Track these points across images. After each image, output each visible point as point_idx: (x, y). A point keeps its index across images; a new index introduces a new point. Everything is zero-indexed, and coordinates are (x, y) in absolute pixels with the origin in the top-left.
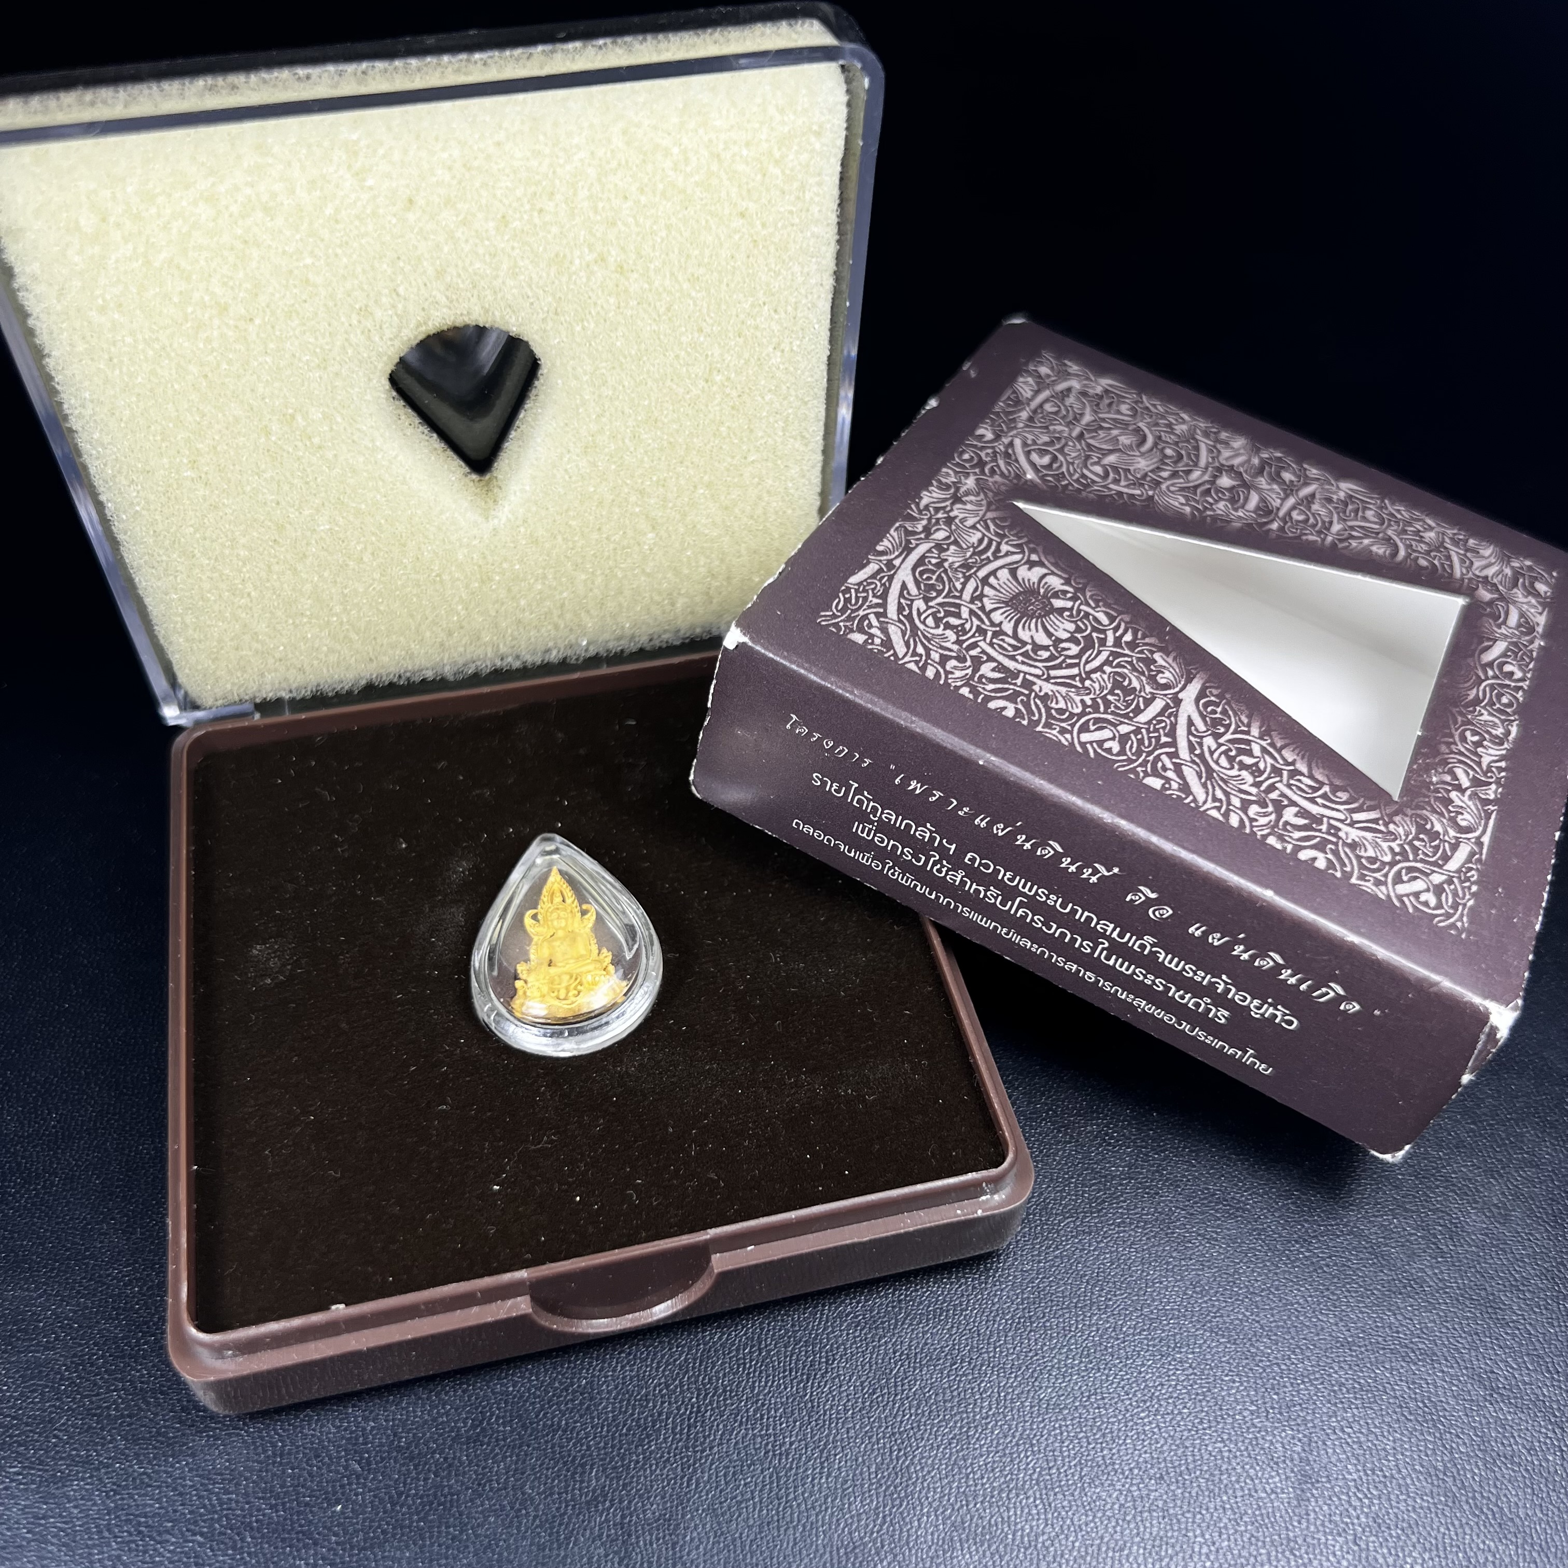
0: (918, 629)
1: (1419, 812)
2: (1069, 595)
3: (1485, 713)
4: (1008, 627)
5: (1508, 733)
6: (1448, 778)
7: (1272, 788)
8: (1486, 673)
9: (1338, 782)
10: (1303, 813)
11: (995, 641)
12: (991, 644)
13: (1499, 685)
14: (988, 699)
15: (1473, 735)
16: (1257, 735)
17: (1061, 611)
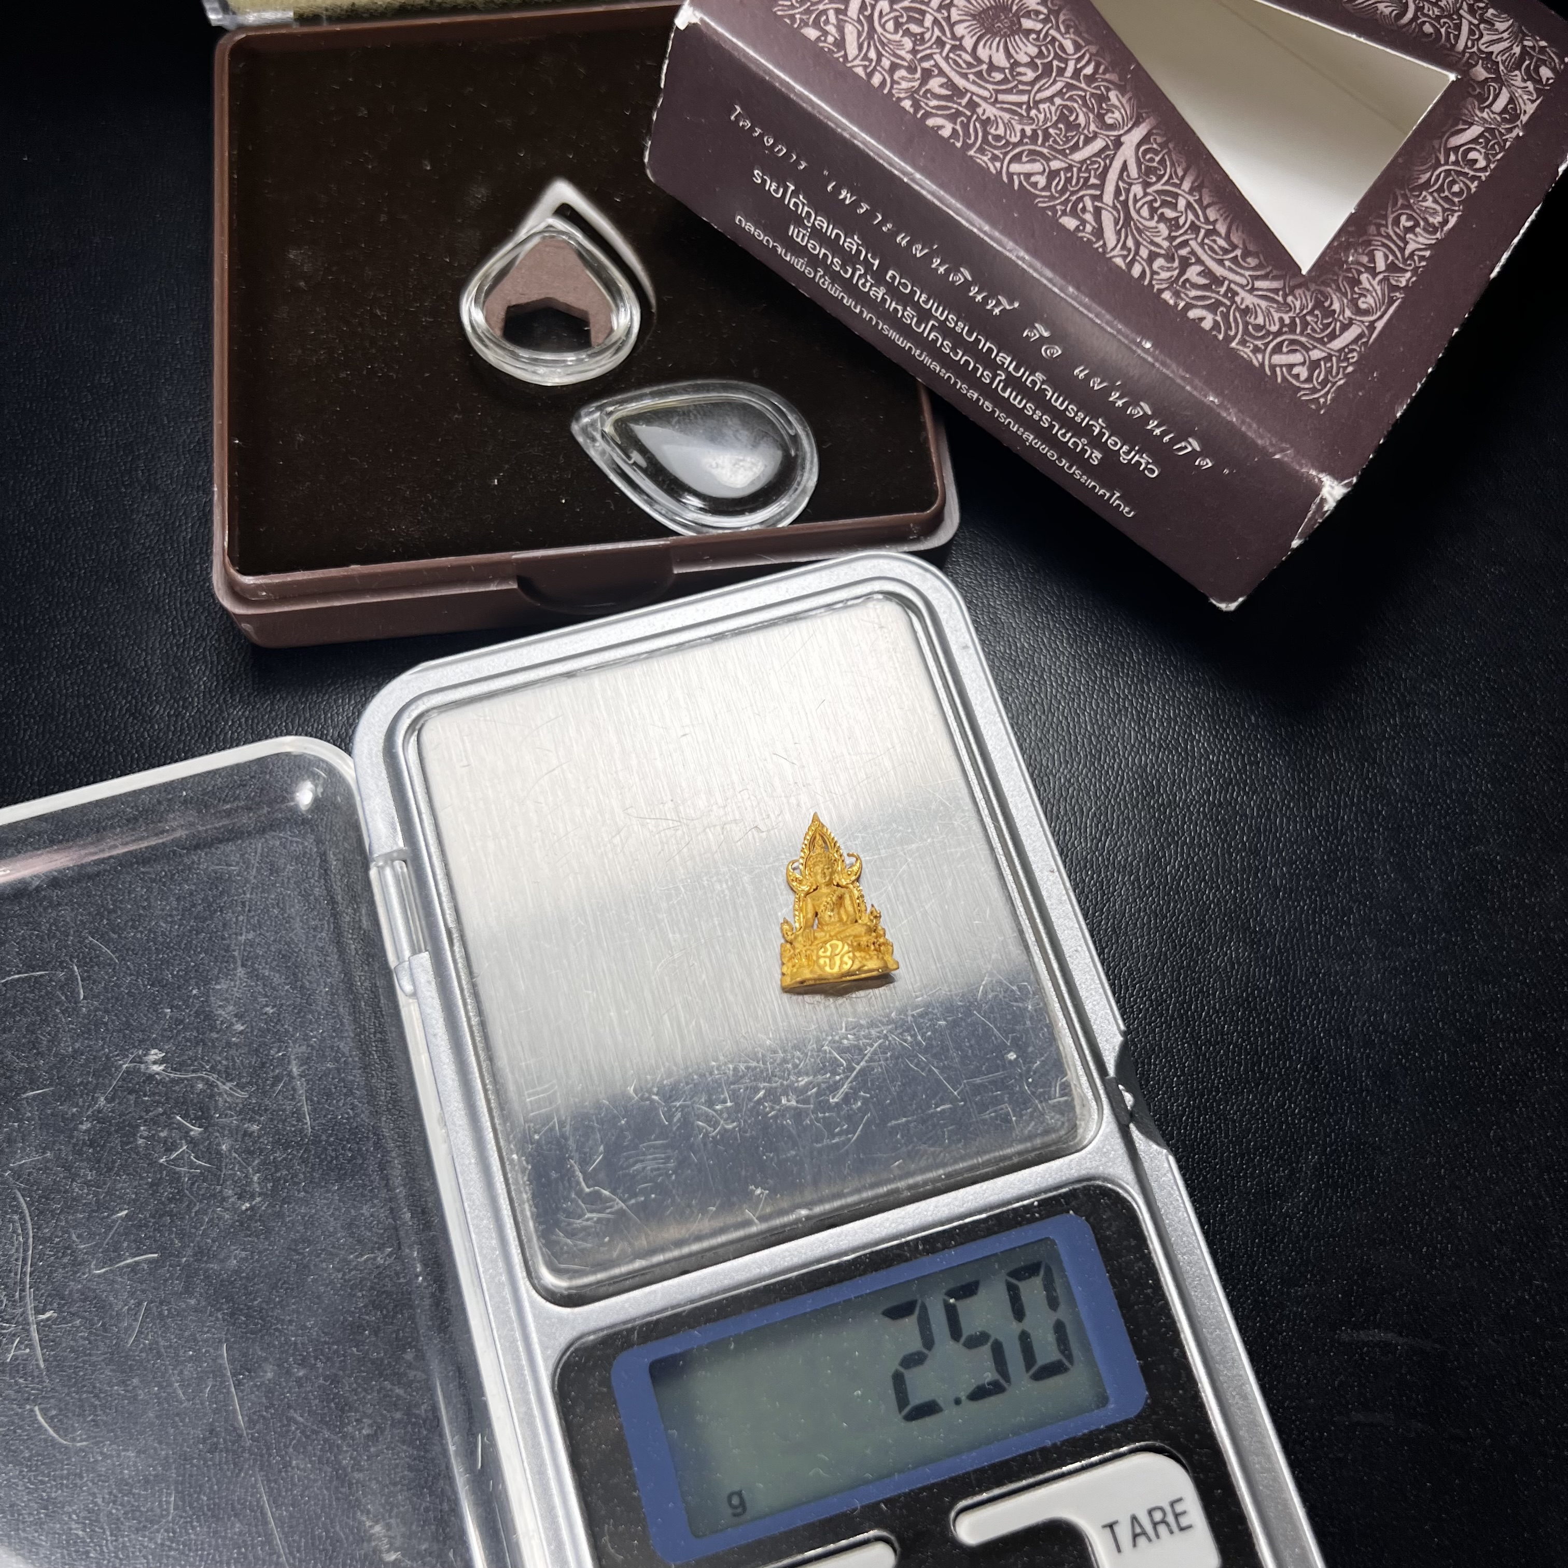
0: (875, 31)
1: (1323, 288)
2: (1042, 17)
3: (1430, 198)
4: (968, 43)
5: (1446, 222)
6: (1365, 259)
7: (1185, 243)
8: (1447, 157)
9: (1251, 247)
10: (1207, 272)
11: (951, 55)
12: (947, 58)
13: (1457, 172)
14: (927, 115)
15: (1408, 220)
16: (1187, 190)
17: (1028, 32)
